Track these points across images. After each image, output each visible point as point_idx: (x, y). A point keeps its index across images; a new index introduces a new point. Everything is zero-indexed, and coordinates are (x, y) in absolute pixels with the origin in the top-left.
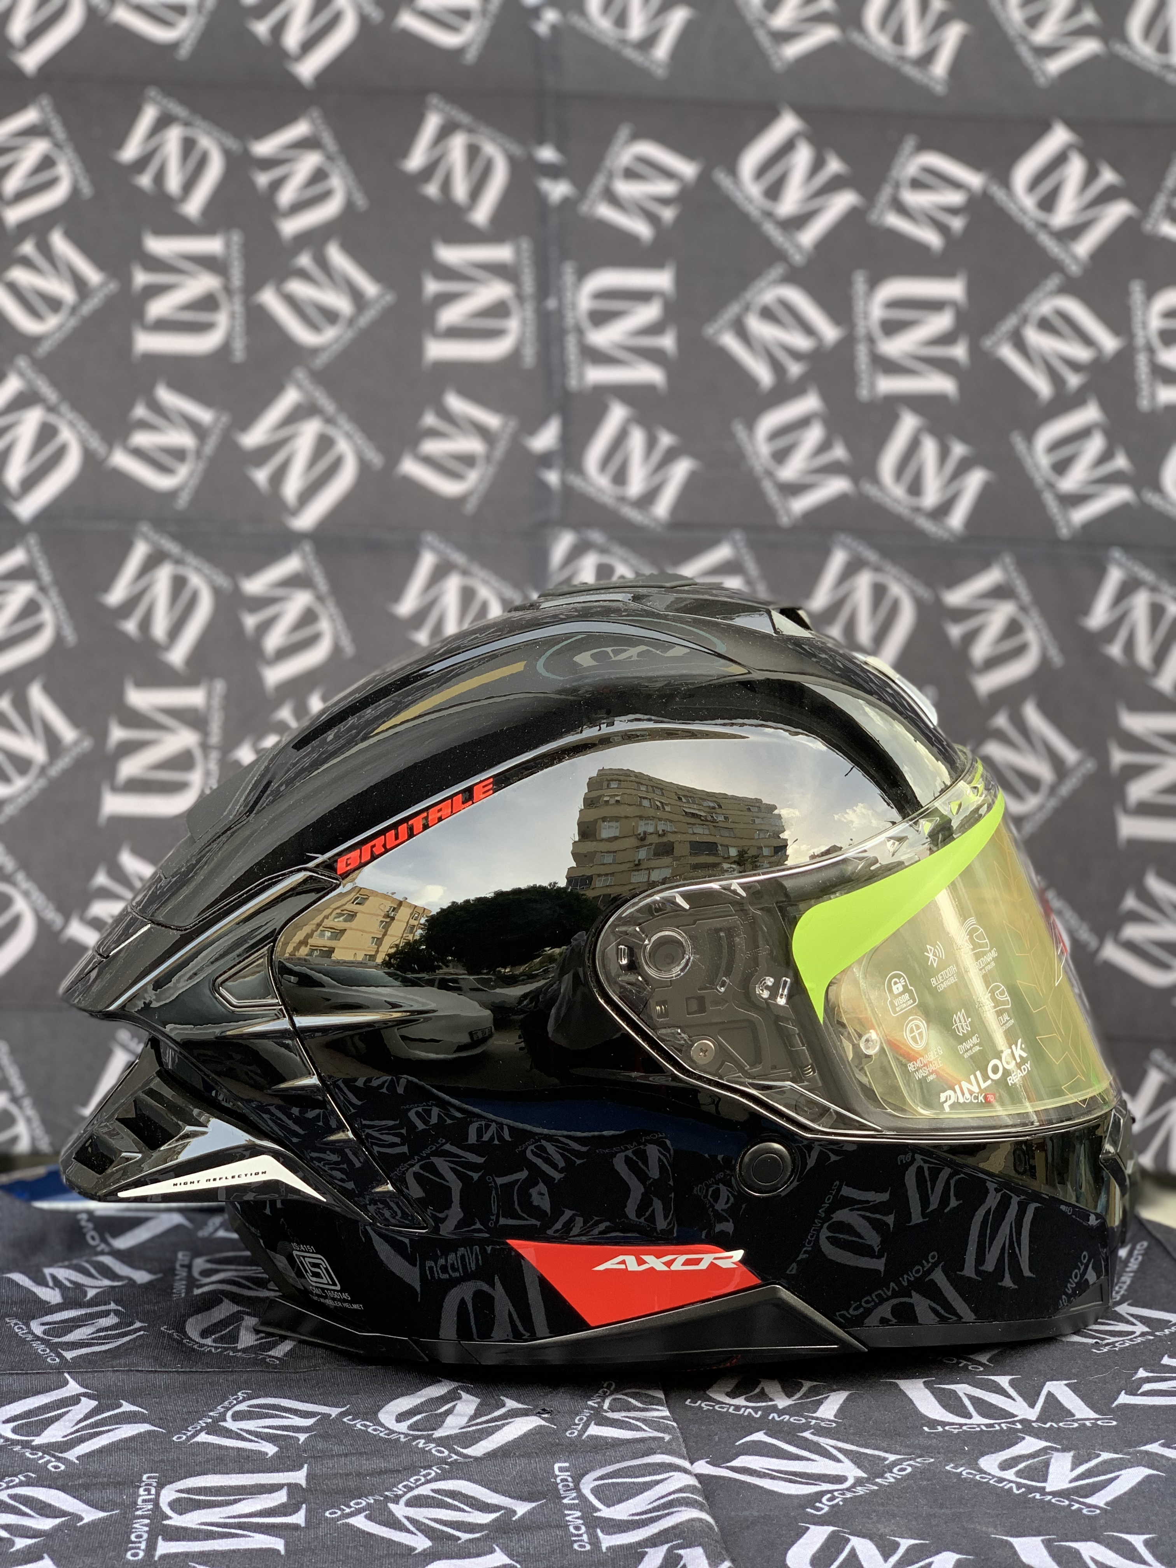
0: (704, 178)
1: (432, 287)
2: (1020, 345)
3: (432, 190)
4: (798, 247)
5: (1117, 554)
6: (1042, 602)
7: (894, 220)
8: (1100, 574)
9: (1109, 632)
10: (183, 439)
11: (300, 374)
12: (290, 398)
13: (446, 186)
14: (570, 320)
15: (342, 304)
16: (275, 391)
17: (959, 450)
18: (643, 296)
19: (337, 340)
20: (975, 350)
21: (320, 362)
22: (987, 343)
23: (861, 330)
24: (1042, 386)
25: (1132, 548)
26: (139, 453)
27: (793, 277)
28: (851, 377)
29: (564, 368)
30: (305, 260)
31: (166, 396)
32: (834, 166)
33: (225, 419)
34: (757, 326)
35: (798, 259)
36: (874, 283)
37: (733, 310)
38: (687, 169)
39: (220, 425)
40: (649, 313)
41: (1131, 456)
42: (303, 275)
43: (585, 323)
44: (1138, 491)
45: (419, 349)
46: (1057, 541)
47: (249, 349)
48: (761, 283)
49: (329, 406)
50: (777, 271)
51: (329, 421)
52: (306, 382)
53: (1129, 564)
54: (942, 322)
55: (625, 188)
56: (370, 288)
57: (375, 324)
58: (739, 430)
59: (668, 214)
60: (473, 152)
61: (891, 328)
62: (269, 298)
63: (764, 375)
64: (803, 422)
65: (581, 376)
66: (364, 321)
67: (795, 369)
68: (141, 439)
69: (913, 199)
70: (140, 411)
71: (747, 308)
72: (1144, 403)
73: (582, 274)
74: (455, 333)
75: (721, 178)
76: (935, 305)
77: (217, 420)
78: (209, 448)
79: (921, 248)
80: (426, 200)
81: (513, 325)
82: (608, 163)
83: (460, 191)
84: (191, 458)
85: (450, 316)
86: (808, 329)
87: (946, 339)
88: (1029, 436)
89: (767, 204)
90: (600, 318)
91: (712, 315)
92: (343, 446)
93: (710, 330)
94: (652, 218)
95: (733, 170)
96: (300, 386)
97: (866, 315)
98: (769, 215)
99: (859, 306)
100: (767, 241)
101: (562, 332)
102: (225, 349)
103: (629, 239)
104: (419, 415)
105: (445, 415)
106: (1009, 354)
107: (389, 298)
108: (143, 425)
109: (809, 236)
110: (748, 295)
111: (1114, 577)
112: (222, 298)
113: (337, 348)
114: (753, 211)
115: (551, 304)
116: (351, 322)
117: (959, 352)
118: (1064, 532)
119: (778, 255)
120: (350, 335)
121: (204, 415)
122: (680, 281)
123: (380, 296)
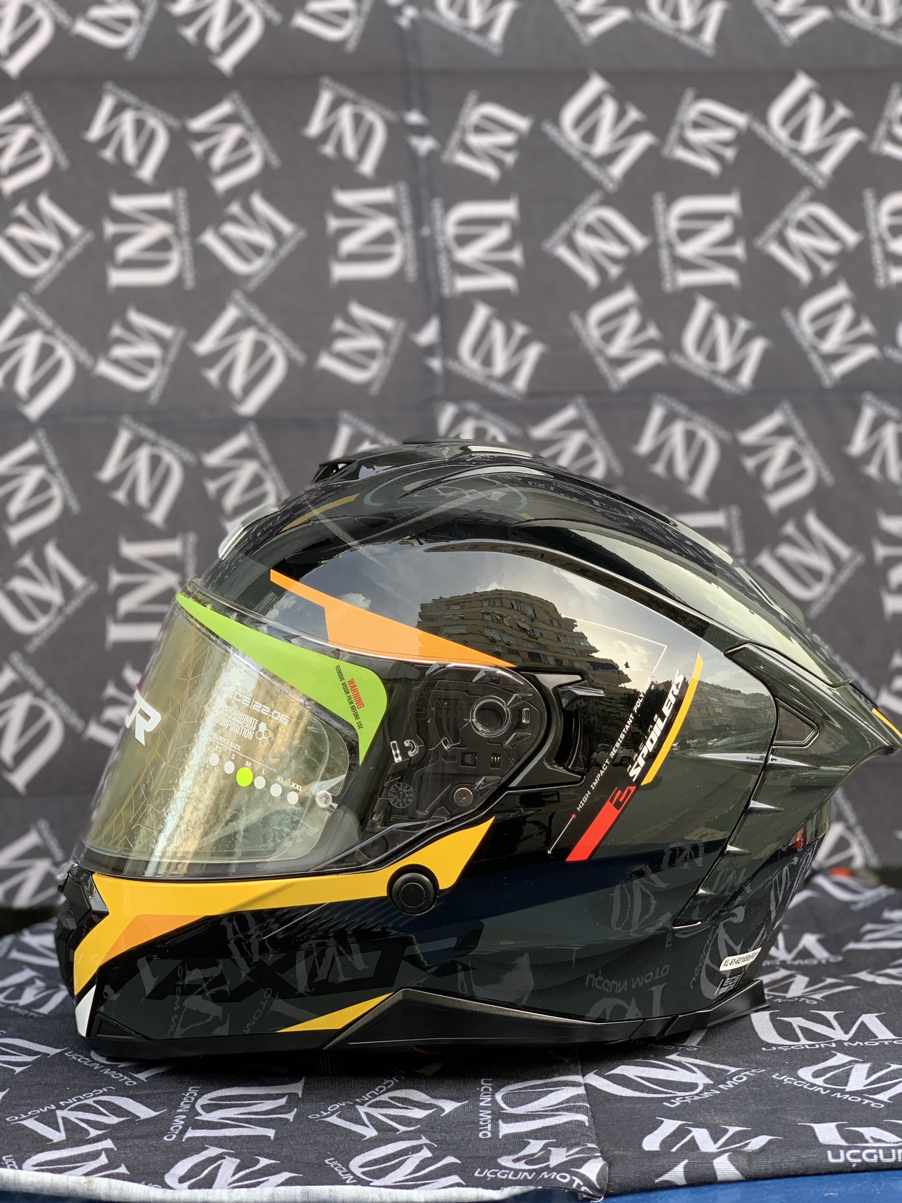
0: (535, 129)
1: (334, 223)
2: (784, 242)
3: (329, 149)
4: (611, 178)
5: (868, 397)
6: (814, 437)
7: (681, 154)
8: (857, 413)
9: (867, 457)
10: (151, 350)
11: (238, 296)
12: (231, 314)
13: (339, 146)
14: (440, 243)
15: (266, 240)
16: (221, 309)
17: (743, 325)
18: (494, 222)
19: (263, 268)
20: (750, 249)
21: (252, 285)
22: (759, 242)
23: (662, 238)
24: (803, 273)
25: (881, 392)
26: (118, 363)
27: (608, 201)
28: (657, 274)
29: (438, 280)
30: (235, 209)
31: (136, 318)
32: (633, 115)
33: (182, 333)
34: (583, 240)
35: (611, 187)
36: (670, 202)
37: (564, 228)
38: (522, 123)
39: (179, 338)
40: (500, 234)
41: (874, 322)
42: (235, 220)
43: (453, 245)
44: (881, 348)
45: (327, 272)
46: (821, 390)
47: (197, 278)
48: (584, 207)
49: (260, 318)
50: (596, 197)
51: (262, 330)
52: (243, 302)
53: (879, 403)
54: (723, 229)
55: (475, 141)
56: (286, 227)
57: (292, 255)
58: (575, 319)
59: (510, 158)
60: (358, 119)
61: (685, 235)
62: (210, 239)
63: (591, 276)
64: (623, 312)
65: (452, 285)
66: (284, 252)
67: (614, 271)
68: (119, 352)
69: (696, 136)
70: (117, 331)
71: (574, 227)
72: (881, 282)
73: (448, 207)
74: (354, 258)
75: (548, 128)
76: (717, 216)
77: (176, 334)
78: (172, 356)
79: (703, 173)
80: (325, 158)
81: (398, 249)
82: (461, 122)
83: (350, 149)
84: (158, 364)
85: (349, 245)
86: (622, 240)
87: (728, 241)
88: (796, 311)
89: (584, 147)
90: (463, 241)
91: (548, 233)
92: (274, 349)
93: (547, 245)
94: (498, 162)
95: (556, 122)
96: (238, 305)
97: (666, 226)
98: (586, 154)
99: (660, 220)
100: (586, 175)
101: (435, 253)
102: (178, 280)
103: (481, 179)
104: (331, 321)
105: (350, 320)
106: (776, 250)
107: (302, 234)
108: (120, 341)
109: (618, 169)
110: (575, 217)
111: (868, 414)
112: (174, 241)
113: (264, 274)
114: (575, 153)
115: (426, 231)
116: (274, 254)
117: (738, 250)
118: (827, 383)
119: (595, 185)
120: (273, 264)
121: (166, 331)
122: (522, 209)
123: (295, 233)
